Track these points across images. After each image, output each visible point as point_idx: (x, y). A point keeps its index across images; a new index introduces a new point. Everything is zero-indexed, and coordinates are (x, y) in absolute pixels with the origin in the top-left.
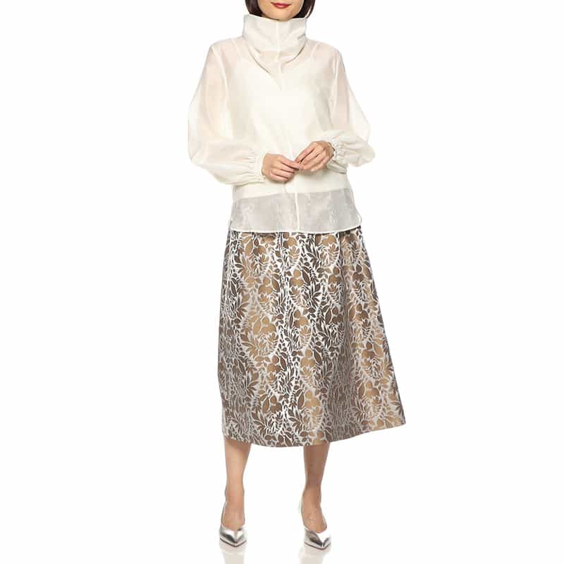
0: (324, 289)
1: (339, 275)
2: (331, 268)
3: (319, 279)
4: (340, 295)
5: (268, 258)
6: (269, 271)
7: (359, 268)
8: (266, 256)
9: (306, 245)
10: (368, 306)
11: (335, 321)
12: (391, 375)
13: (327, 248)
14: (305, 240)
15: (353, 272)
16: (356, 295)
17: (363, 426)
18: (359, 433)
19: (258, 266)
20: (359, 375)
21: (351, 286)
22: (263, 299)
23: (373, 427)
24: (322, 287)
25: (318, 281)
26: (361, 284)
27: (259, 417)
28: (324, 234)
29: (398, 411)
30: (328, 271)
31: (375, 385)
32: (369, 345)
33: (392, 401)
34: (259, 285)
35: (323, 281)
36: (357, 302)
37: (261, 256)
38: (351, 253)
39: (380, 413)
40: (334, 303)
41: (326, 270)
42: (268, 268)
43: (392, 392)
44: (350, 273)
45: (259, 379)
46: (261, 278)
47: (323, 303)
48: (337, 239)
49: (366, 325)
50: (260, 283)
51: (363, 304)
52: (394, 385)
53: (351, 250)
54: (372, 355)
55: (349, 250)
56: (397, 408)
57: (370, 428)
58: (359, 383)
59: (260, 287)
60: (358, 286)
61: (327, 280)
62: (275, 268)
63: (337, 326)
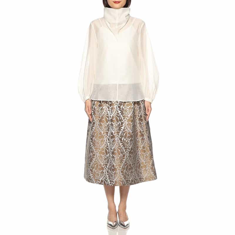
0: (125, 124)
1: (132, 119)
2: (129, 116)
3: (124, 120)
4: (132, 127)
5: (104, 109)
6: (104, 114)
7: (141, 116)
8: (103, 108)
9: (118, 106)
10: (144, 132)
11: (129, 137)
12: (152, 160)
13: (128, 107)
14: (118, 104)
15: (139, 118)
16: (139, 127)
17: (140, 180)
18: (138, 183)
19: (100, 112)
20: (139, 159)
21: (137, 123)
22: (100, 125)
23: (143, 180)
24: (124, 123)
25: (123, 121)
26: (142, 123)
27: (93, 171)
28: (127, 102)
29: (154, 174)
30: (128, 117)
31: (145, 163)
32: (144, 148)
33: (152, 170)
34: (99, 119)
35: (125, 121)
36: (140, 130)
37: (101, 107)
38: (139, 110)
39: (146, 175)
40: (129, 130)
41: (127, 117)
42: (104, 113)
43: (152, 167)
44: (137, 118)
45: (95, 156)
46: (101, 116)
47: (124, 130)
48: (133, 104)
49: (143, 139)
50: (100, 118)
51: (142, 131)
52: (153, 164)
53: (139, 109)
54: (145, 151)
55: (138, 109)
56: (154, 173)
57: (142, 181)
58: (139, 162)
59: (100, 120)
60: (140, 123)
61: (127, 121)
62: (107, 113)
63: (129, 140)
